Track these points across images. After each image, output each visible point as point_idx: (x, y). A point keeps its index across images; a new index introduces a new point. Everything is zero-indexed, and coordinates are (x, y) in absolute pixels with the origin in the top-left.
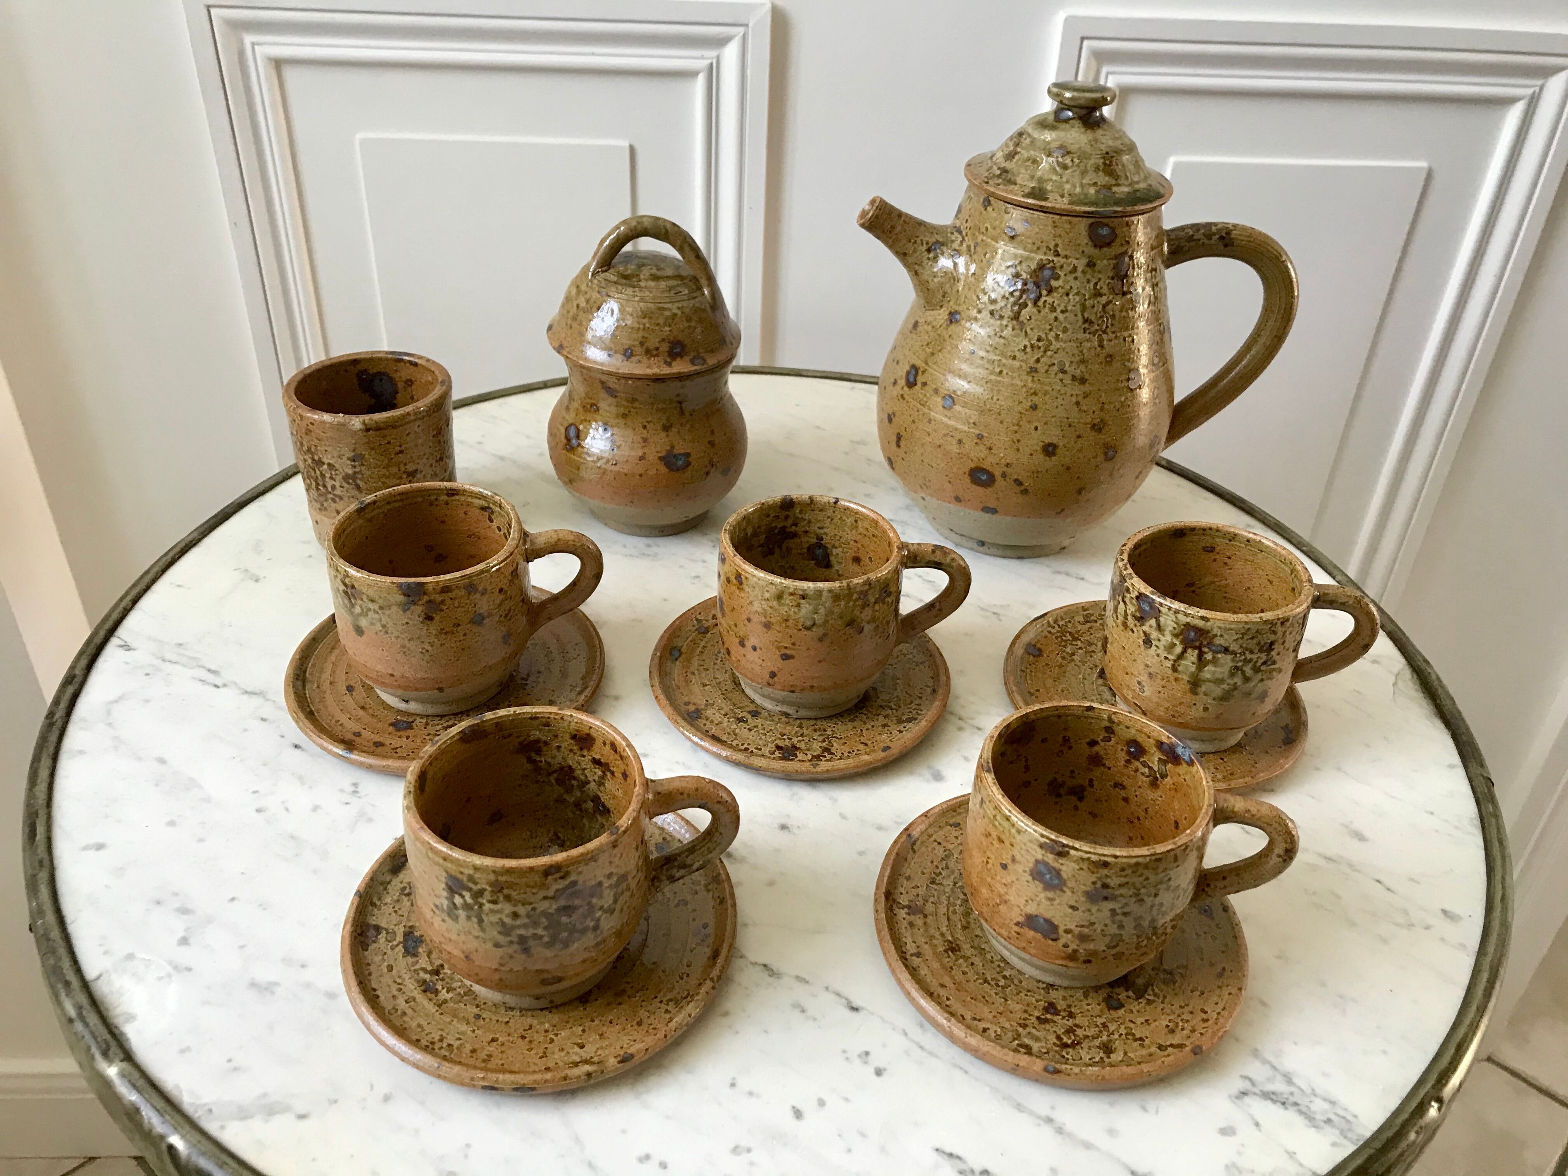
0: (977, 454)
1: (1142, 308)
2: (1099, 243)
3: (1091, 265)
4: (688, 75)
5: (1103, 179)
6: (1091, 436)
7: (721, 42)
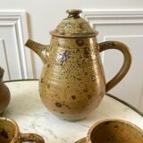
0: (56, 99)
1: (94, 62)
2: (80, 45)
3: (78, 50)
4: (12, 26)
5: (79, 29)
6: (84, 94)
7: (17, 19)
